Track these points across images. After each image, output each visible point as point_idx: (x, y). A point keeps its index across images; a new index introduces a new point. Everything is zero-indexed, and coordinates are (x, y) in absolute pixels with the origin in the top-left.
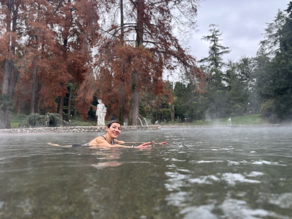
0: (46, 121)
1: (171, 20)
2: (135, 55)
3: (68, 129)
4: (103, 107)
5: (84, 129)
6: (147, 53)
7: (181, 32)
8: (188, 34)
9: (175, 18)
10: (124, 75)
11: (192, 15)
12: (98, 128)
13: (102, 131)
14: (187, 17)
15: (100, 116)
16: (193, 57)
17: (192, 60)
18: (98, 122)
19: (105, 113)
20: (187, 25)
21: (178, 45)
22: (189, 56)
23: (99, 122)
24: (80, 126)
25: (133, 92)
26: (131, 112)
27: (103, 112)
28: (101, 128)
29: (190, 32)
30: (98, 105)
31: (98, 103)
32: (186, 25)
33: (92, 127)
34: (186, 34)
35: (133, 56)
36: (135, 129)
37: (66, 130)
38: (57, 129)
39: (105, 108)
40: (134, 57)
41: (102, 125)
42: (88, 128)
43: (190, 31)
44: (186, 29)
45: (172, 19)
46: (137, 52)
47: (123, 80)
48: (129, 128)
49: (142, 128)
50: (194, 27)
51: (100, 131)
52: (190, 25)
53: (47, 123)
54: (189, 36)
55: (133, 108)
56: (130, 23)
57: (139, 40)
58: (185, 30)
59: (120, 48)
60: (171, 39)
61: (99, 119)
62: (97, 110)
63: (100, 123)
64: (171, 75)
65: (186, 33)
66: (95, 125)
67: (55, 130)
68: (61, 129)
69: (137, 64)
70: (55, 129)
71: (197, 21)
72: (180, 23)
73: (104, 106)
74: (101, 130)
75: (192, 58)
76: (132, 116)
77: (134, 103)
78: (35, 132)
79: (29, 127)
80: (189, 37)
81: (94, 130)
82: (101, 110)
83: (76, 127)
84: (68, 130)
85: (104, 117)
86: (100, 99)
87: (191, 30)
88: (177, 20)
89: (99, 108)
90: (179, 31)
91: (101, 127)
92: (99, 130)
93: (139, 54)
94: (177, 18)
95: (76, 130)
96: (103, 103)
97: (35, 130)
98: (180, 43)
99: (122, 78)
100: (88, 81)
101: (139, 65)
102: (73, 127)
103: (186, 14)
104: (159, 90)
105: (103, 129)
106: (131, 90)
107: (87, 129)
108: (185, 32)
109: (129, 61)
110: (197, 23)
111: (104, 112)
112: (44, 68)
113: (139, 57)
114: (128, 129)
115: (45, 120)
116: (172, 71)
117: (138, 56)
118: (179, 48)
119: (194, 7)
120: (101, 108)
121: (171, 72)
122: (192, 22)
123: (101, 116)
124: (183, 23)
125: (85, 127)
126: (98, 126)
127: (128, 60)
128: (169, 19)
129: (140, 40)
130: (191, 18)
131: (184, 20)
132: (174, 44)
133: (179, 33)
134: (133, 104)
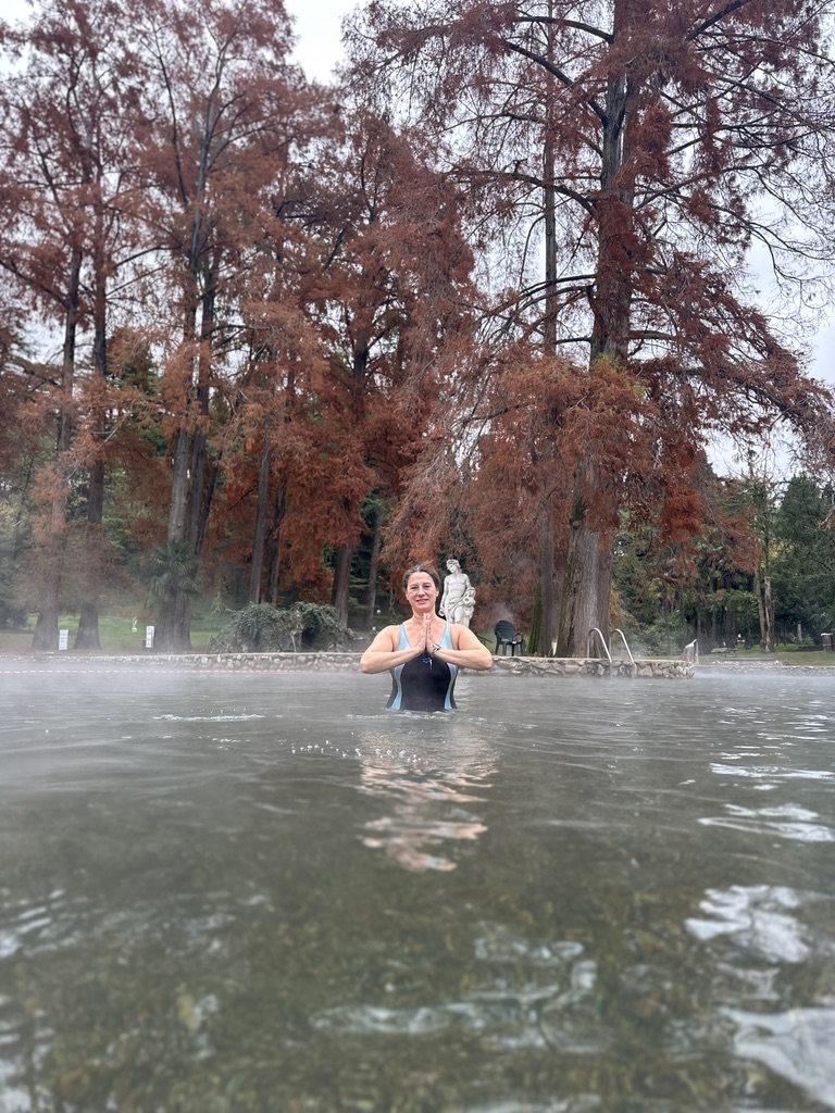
0: (292, 629)
2: (578, 395)
4: (462, 587)
6: (622, 386)
7: (788, 281)
14: (813, 221)
15: (453, 618)
16: (821, 387)
21: (770, 340)
22: (805, 381)
25: (576, 528)
26: (569, 604)
30: (448, 579)
32: (810, 253)
35: (568, 401)
36: (580, 669)
39: (472, 591)
40: (572, 402)
46: (585, 384)
48: (556, 665)
49: (607, 667)
53: (296, 636)
55: (575, 591)
62: (444, 596)
67: (309, 664)
69: (583, 427)
72: (783, 247)
73: (468, 583)
76: (572, 619)
77: (580, 569)
78: (249, 667)
79: (240, 650)
82: (456, 595)
86: (454, 557)
88: (770, 238)
89: (451, 588)
93: (594, 389)
94: (773, 229)
98: (775, 328)
100: (416, 495)
103: (805, 213)
104: (677, 521)
106: (571, 522)
108: (808, 281)
109: (555, 419)
115: (289, 625)
116: (753, 438)
118: (771, 348)
120: (456, 590)
121: (750, 443)
123: (458, 617)
127: (550, 416)
132: (748, 334)
133: (779, 289)
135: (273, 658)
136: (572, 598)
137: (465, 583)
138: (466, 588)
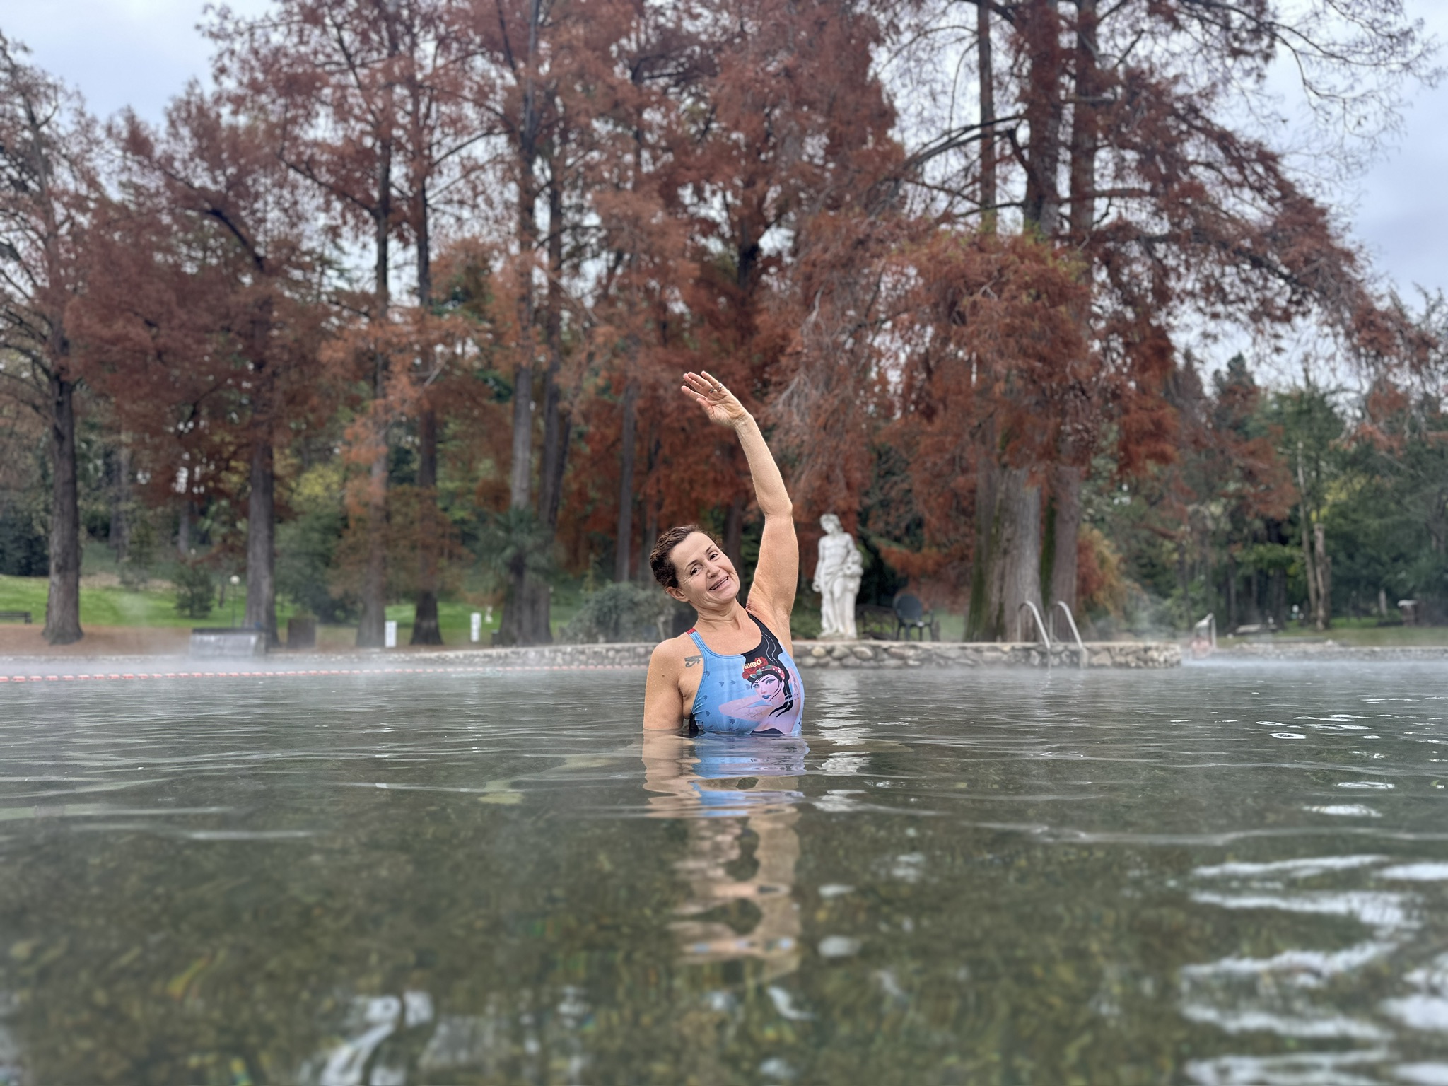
2: (983, 279)
4: (842, 552)
7: (1325, 102)
8: (1373, 106)
12: (820, 648)
13: (836, 664)
15: (832, 593)
18: (825, 624)
19: (852, 577)
20: (1363, 60)
21: (1285, 186)
23: (829, 620)
26: (997, 571)
27: (845, 576)
28: (829, 652)
29: (1383, 94)
30: (824, 542)
31: (825, 533)
32: (1358, 58)
34: (1362, 109)
35: (969, 288)
36: (1005, 657)
39: (856, 556)
40: (974, 289)
43: (1388, 89)
44: (1359, 80)
48: (969, 652)
49: (1043, 654)
50: (1410, 56)
51: (825, 666)
52: (1381, 55)
53: (665, 623)
54: (1381, 116)
55: (1006, 552)
58: (1352, 87)
60: (1235, 160)
61: (826, 608)
62: (819, 564)
63: (831, 626)
65: (1360, 106)
66: (813, 638)
71: (1421, 22)
72: (1314, 52)
73: (851, 546)
74: (828, 659)
75: (1332, 250)
77: (1013, 522)
79: (596, 641)
80: (1382, 124)
82: (835, 562)
85: (850, 601)
87: (1392, 80)
88: (1298, 43)
89: (827, 553)
90: (1315, 100)
92: (823, 661)
98: (1293, 170)
105: (836, 654)
108: (1355, 99)
110: (1424, 34)
111: (850, 572)
114: (966, 657)
117: (995, 283)
120: (833, 556)
121: (1277, 336)
122: (1393, 37)
123: (837, 593)
126: (824, 639)
130: (1379, 15)
133: (1312, 115)
134: (1007, 532)
136: (1000, 563)
137: (846, 546)
138: (848, 552)
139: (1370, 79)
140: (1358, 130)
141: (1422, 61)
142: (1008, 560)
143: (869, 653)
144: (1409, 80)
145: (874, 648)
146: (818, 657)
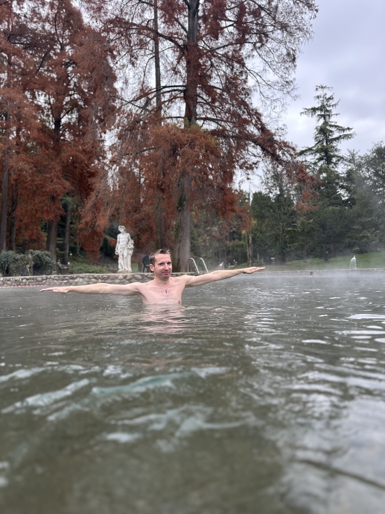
0: (27, 264)
1: (247, 78)
2: (185, 143)
3: (67, 278)
4: (127, 240)
5: (95, 278)
6: (206, 139)
8: (278, 104)
9: (255, 74)
10: (164, 180)
11: (287, 68)
12: (121, 276)
14: (277, 71)
15: (123, 256)
16: (291, 145)
17: (289, 151)
18: (120, 267)
19: (130, 249)
20: (277, 88)
21: (262, 124)
22: (284, 142)
23: (121, 265)
24: (87, 274)
25: (180, 211)
26: (177, 247)
27: (128, 249)
28: (125, 277)
29: (281, 100)
30: (119, 236)
31: (120, 233)
32: (275, 87)
33: (109, 274)
34: (276, 104)
35: (181, 145)
37: (63, 280)
38: (47, 278)
39: (132, 242)
40: (183, 146)
41: (127, 272)
42: (102, 276)
43: (283, 99)
44: (275, 94)
45: (249, 77)
46: (188, 137)
47: (163, 190)
50: (290, 90)
52: (282, 87)
53: (30, 268)
54: (281, 107)
55: (180, 241)
56: (173, 85)
57: (190, 115)
58: (273, 96)
59: (157, 131)
60: (249, 114)
61: (120, 261)
62: (117, 244)
63: (122, 268)
64: (248, 179)
65: (275, 102)
66: (115, 272)
67: (44, 282)
68: (54, 279)
69: (189, 159)
70: (43, 280)
71: (295, 79)
72: (264, 83)
73: (130, 238)
74: (125, 280)
75: (288, 147)
76: (179, 254)
77: (182, 230)
78: (8, 285)
80: (281, 110)
81: (112, 279)
82: (124, 244)
83: (81, 275)
84: (66, 281)
85: (129, 258)
86: (122, 225)
87: (284, 96)
88: (258, 78)
89: (121, 240)
90: (263, 99)
91: (125, 274)
92: (122, 281)
93: (193, 140)
94: (259, 74)
95: (81, 280)
96: (127, 232)
97: (9, 280)
98: (264, 120)
99: (162, 185)
100: (99, 193)
101: (193, 161)
102: (75, 275)
103: (275, 67)
104: (228, 207)
105: (128, 278)
106: (177, 208)
107: (100, 278)
108: (274, 100)
109: (174, 154)
110: (295, 83)
111: (130, 247)
112: (21, 170)
113: (192, 146)
115: (25, 262)
116: (250, 172)
117: (190, 145)
118: (263, 129)
119: (291, 52)
120: (124, 241)
121: (248, 174)
122: (287, 82)
123: (125, 255)
124: (269, 83)
125: (96, 275)
126: (120, 272)
127: (172, 152)
128: (244, 77)
129: (192, 116)
130: (284, 75)
131: (271, 77)
132: (254, 121)
133: (261, 102)
134: (181, 234)
135: (22, 280)
136: (179, 245)
137: (128, 238)
138: (129, 240)
139: (279, 95)
140: (274, 110)
141: (292, 92)
142: (181, 244)
143: (140, 277)
144: (288, 96)
145: (142, 275)
146: (121, 280)
